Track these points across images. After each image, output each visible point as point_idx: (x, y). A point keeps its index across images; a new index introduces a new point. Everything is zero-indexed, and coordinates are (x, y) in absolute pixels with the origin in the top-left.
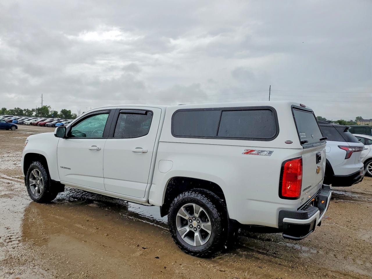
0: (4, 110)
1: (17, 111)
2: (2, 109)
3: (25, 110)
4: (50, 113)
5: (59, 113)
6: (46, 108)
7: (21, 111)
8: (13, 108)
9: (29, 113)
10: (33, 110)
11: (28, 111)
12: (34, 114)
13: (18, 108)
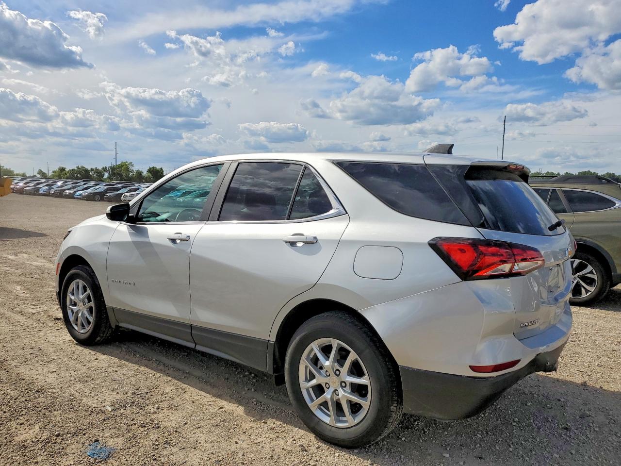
0: (62, 170)
1: (79, 172)
2: (59, 169)
3: (92, 170)
4: (131, 174)
5: (144, 173)
6: (124, 165)
7: (87, 171)
8: (74, 167)
9: (98, 175)
10: (105, 169)
11: (97, 171)
12: (106, 175)
13: (83, 167)
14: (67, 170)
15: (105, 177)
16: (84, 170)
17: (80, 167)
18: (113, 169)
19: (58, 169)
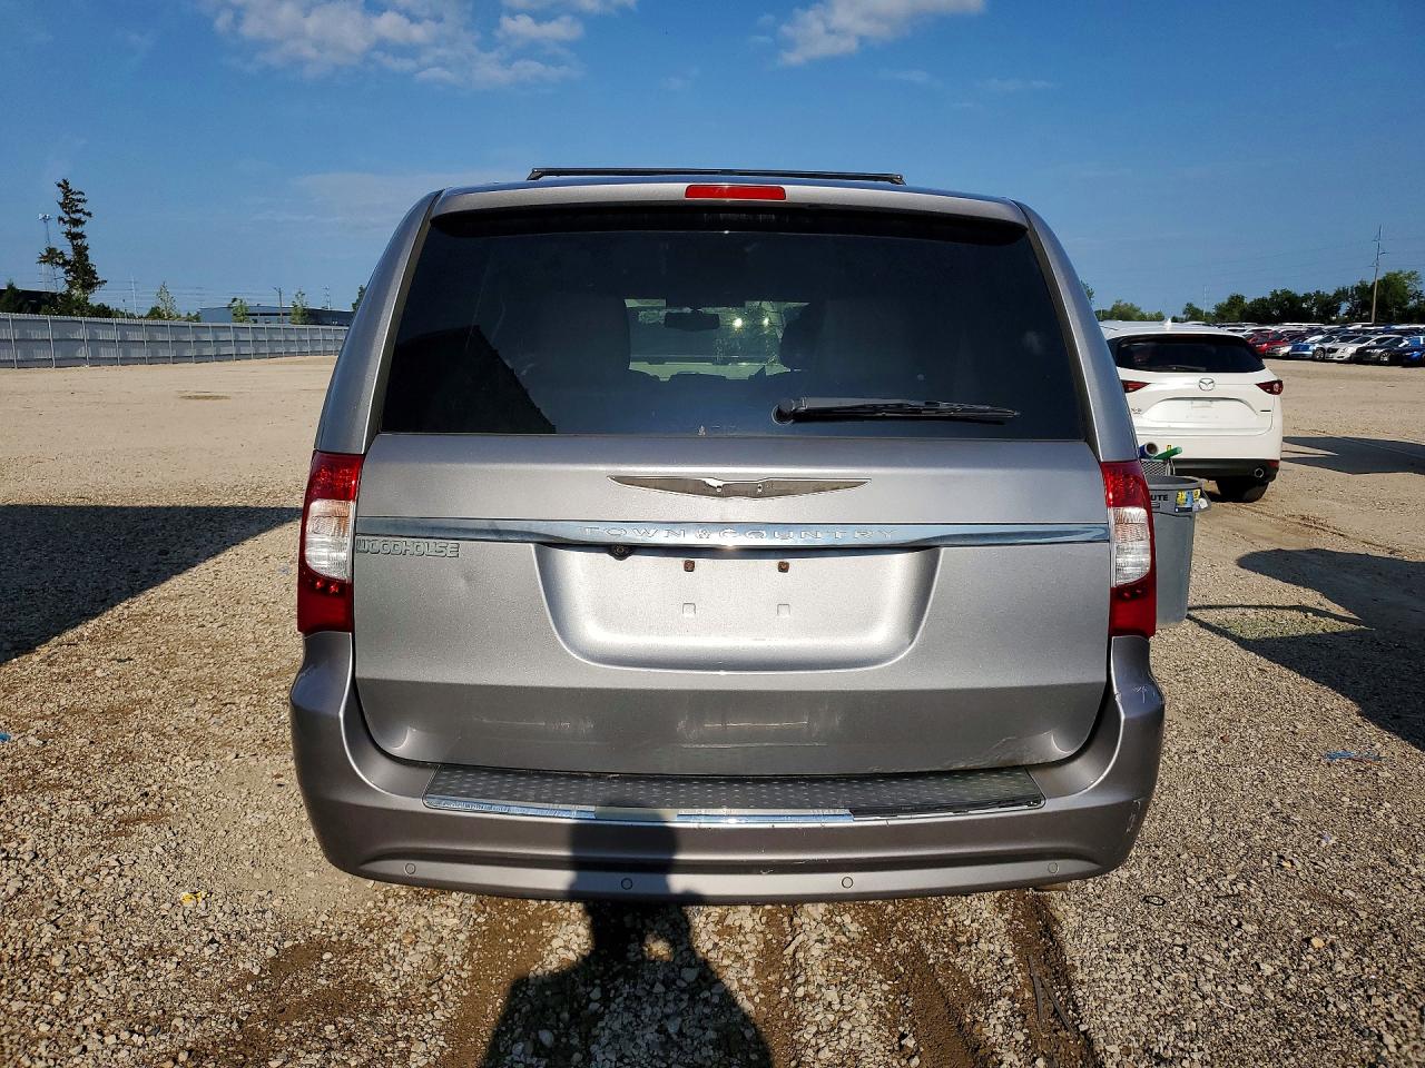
14: (1247, 301)
15: (1342, 312)
16: (1287, 299)
17: (1278, 293)
18: (1363, 291)
19: (1226, 301)
